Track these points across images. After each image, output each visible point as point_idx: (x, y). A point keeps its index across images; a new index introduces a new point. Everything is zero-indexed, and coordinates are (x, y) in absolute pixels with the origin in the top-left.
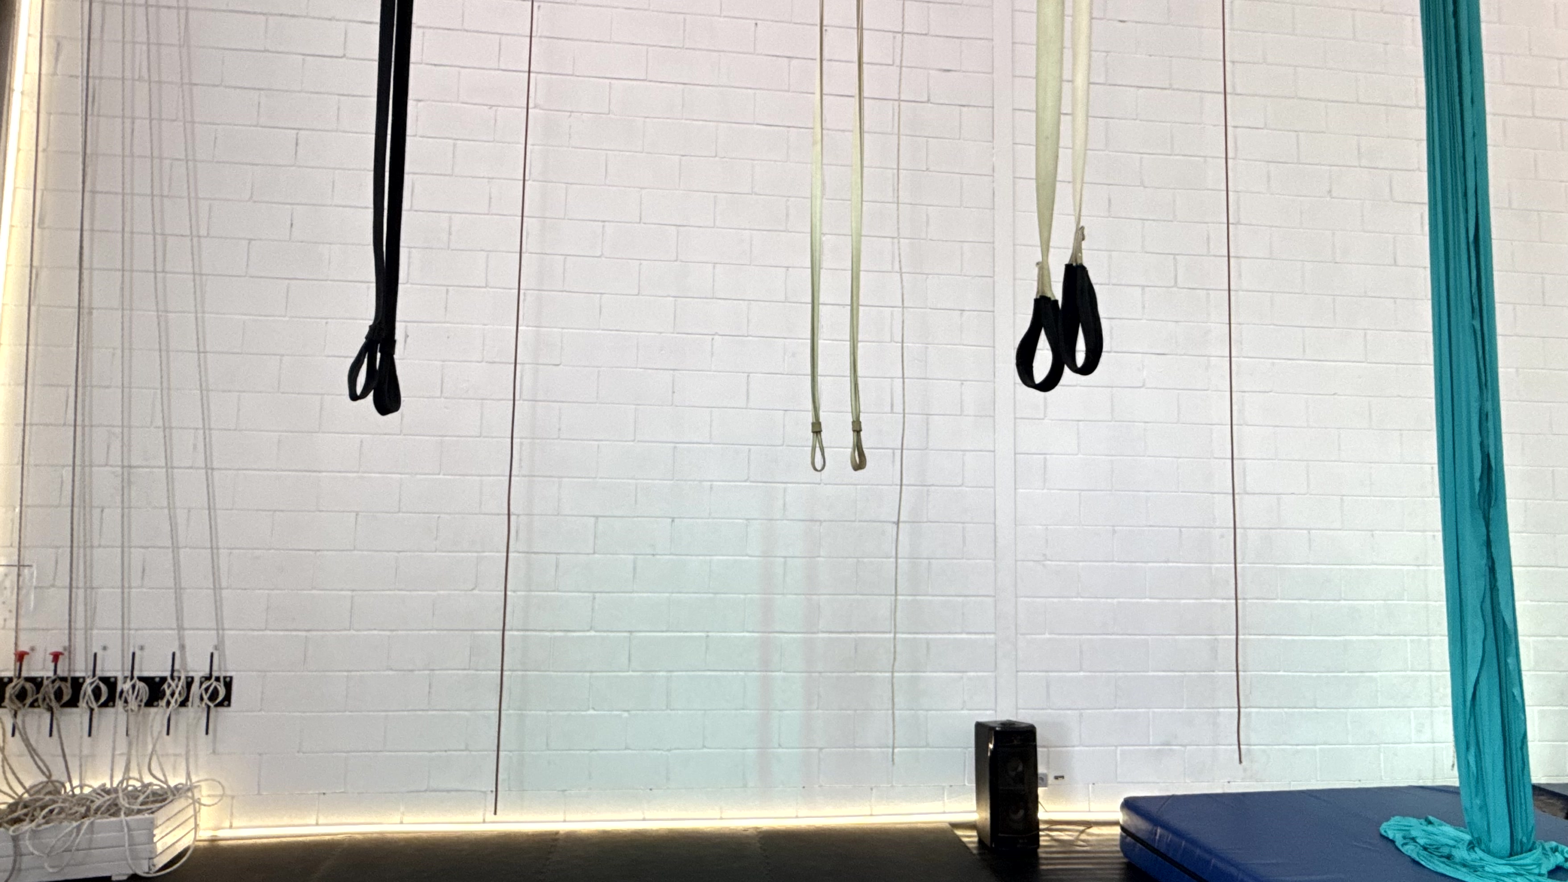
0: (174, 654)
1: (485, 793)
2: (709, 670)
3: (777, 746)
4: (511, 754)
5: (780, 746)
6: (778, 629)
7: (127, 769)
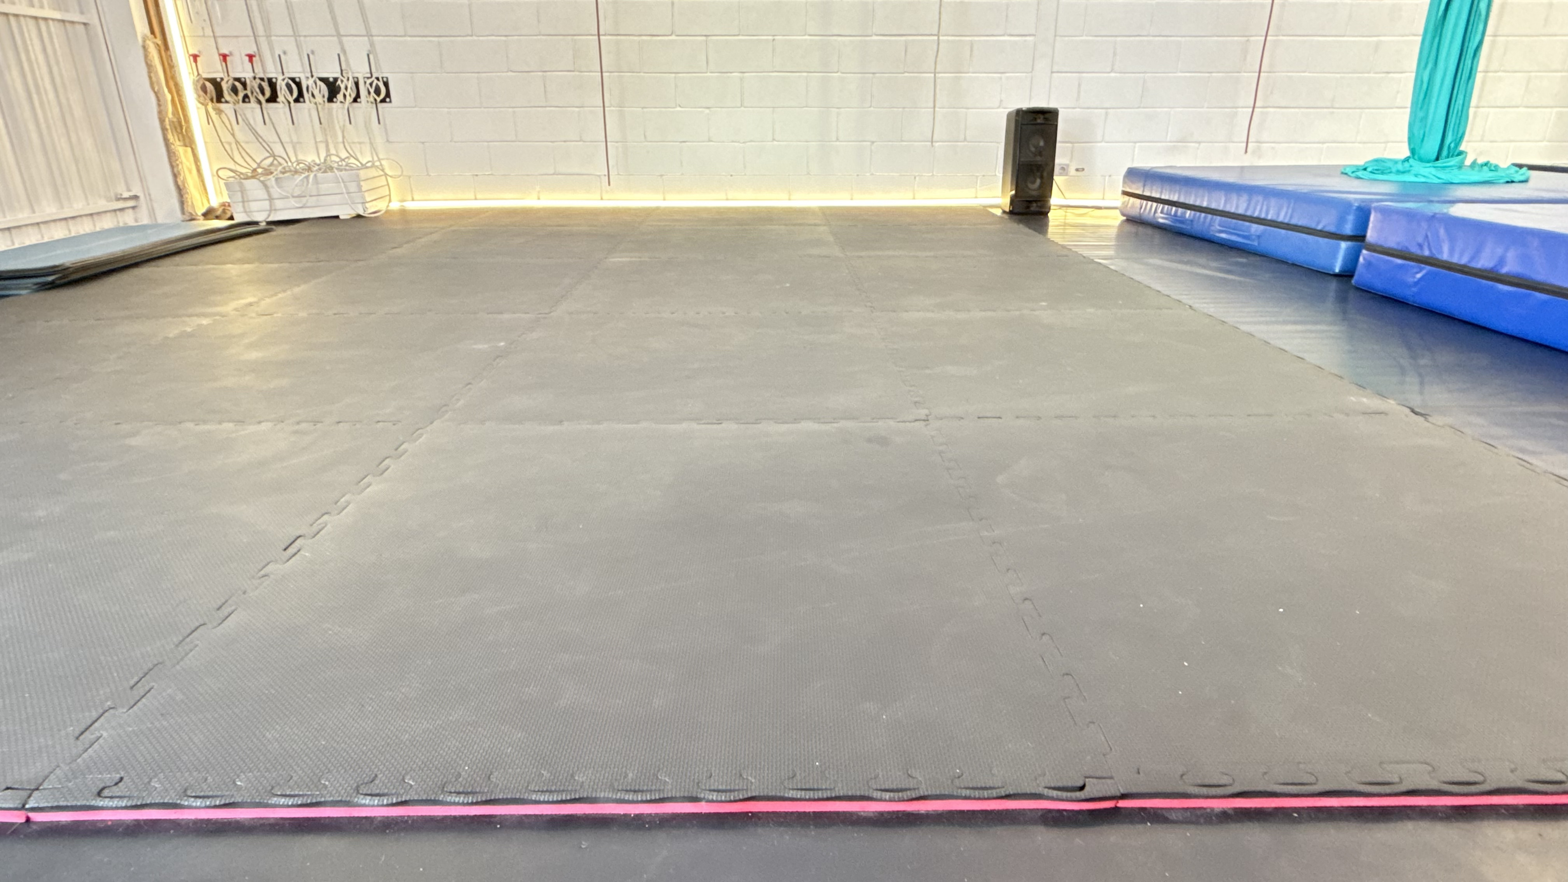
0: (339, 55)
1: (599, 176)
2: (776, 71)
3: (834, 139)
4: (616, 144)
5: (837, 140)
6: (836, 32)
7: (328, 150)
